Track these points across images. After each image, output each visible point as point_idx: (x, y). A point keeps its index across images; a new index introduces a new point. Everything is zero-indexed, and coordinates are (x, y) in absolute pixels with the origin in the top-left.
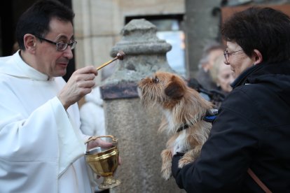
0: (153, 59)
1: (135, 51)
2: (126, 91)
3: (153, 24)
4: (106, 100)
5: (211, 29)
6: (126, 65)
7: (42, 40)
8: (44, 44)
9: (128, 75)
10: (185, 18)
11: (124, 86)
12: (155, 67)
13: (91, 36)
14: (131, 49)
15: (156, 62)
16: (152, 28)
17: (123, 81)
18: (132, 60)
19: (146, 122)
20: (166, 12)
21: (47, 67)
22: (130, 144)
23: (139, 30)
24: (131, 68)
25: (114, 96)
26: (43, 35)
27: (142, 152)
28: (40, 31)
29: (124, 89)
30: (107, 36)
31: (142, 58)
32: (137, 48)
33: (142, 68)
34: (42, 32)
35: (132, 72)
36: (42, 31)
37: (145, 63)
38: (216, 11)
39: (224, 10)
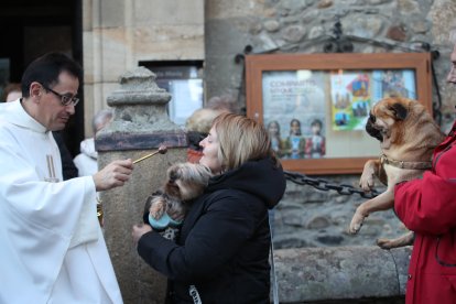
0: (151, 110)
1: (131, 100)
2: (120, 143)
3: (153, 71)
4: (100, 152)
6: (121, 115)
7: (48, 90)
8: (50, 95)
9: (124, 126)
10: (204, 64)
11: (118, 138)
12: (153, 119)
13: (102, 82)
14: (128, 98)
15: (154, 112)
16: (151, 77)
17: (118, 132)
18: (128, 110)
19: (141, 176)
20: (184, 58)
21: (48, 119)
22: (123, 200)
23: (138, 78)
24: (127, 118)
25: (107, 148)
26: (50, 86)
27: (135, 208)
29: (118, 141)
31: (139, 108)
32: (134, 97)
33: (138, 118)
34: (50, 82)
35: (128, 122)
37: (142, 114)
38: (239, 59)
39: (248, 57)
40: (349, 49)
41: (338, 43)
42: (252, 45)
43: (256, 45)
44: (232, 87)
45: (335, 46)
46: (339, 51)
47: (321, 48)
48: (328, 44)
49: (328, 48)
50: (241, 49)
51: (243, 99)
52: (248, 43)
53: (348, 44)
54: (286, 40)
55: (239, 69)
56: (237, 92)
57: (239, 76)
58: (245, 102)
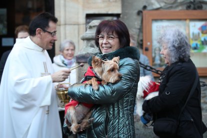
5: (136, 23)
6: (89, 45)
8: (46, 33)
9: (91, 50)
10: (121, 16)
11: (88, 56)
13: (65, 24)
14: (93, 36)
18: (93, 42)
20: (110, 12)
24: (93, 46)
26: (46, 29)
28: (44, 27)
30: (74, 25)
35: (93, 48)
36: (45, 27)
38: (139, 13)
39: (145, 12)
40: (200, 8)
41: (194, 5)
42: (147, 5)
43: (149, 5)
44: (135, 28)
45: (192, 6)
46: (195, 9)
47: (185, 7)
48: (188, 5)
49: (189, 7)
50: (140, 8)
51: (141, 34)
52: (145, 4)
53: (199, 5)
54: (166, 3)
55: (139, 18)
56: (138, 31)
57: (140, 22)
58: (143, 36)
